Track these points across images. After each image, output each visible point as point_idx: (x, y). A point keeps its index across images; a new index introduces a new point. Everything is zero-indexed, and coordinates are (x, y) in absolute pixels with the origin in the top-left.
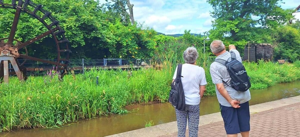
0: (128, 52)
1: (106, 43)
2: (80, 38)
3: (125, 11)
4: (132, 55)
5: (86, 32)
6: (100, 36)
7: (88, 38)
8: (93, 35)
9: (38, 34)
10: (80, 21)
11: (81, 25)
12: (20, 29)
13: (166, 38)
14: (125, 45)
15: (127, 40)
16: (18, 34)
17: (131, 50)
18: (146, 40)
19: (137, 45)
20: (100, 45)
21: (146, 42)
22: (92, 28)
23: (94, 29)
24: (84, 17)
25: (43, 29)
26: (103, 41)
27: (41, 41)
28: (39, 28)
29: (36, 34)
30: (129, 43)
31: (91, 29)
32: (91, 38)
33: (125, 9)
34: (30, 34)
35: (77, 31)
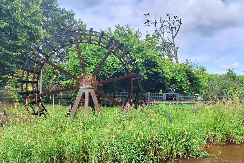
0: (180, 87)
1: (164, 78)
2: (143, 73)
3: (171, 52)
4: (184, 90)
5: (148, 68)
6: (161, 71)
7: (149, 73)
8: (154, 70)
9: (110, 69)
10: (144, 57)
11: (144, 62)
12: (96, 64)
13: (210, 76)
14: (179, 80)
15: (180, 76)
16: (93, 69)
17: (184, 86)
18: (197, 77)
19: (188, 81)
20: (159, 80)
21: (197, 79)
22: (154, 64)
23: (155, 65)
24: (148, 54)
25: (114, 64)
26: (161, 77)
27: (112, 75)
28: (111, 63)
29: (108, 69)
30: (183, 79)
31: (152, 64)
32: (152, 73)
33: (171, 51)
34: (102, 69)
35: (141, 66)
